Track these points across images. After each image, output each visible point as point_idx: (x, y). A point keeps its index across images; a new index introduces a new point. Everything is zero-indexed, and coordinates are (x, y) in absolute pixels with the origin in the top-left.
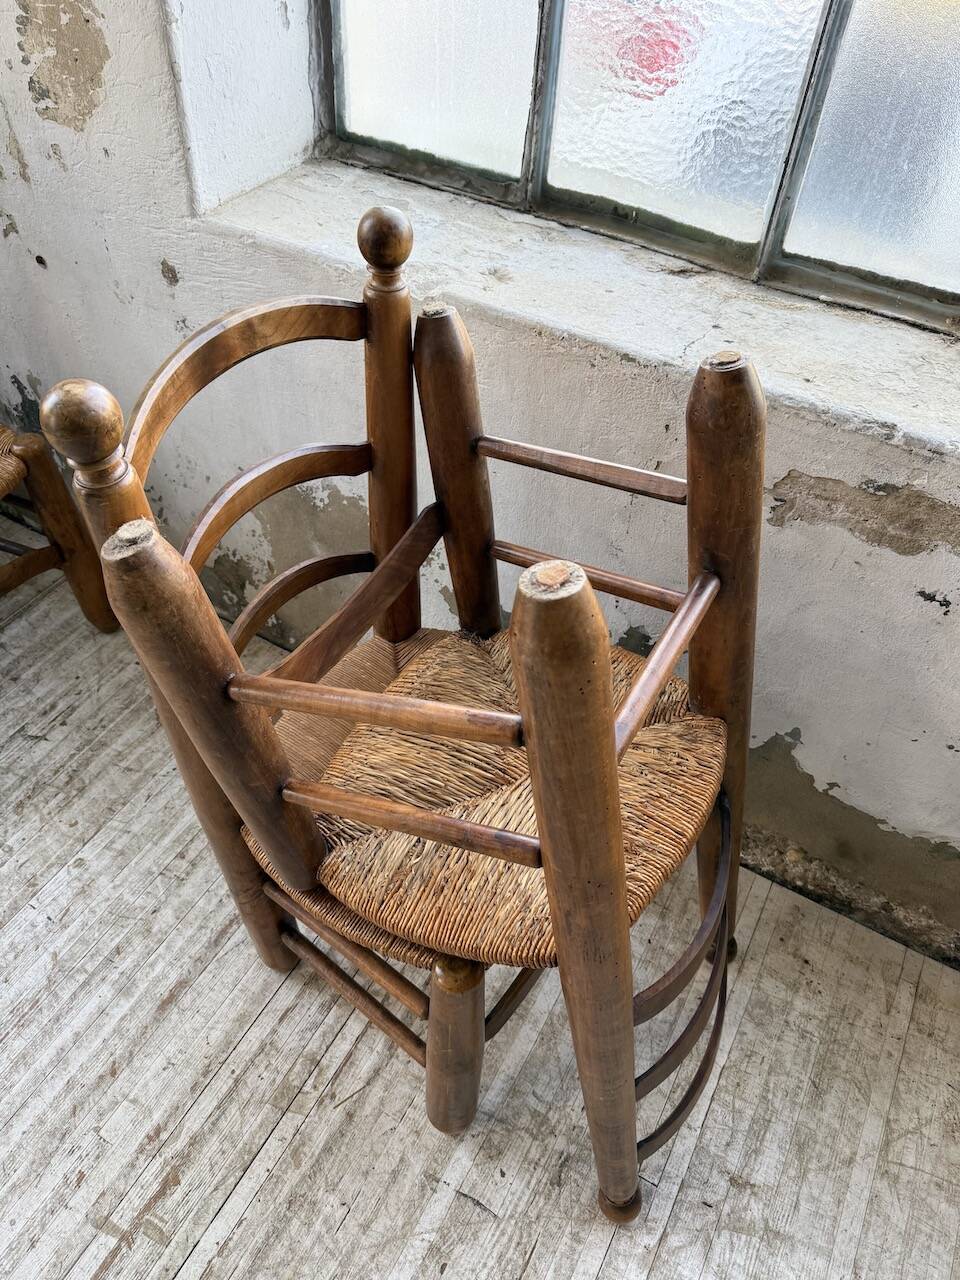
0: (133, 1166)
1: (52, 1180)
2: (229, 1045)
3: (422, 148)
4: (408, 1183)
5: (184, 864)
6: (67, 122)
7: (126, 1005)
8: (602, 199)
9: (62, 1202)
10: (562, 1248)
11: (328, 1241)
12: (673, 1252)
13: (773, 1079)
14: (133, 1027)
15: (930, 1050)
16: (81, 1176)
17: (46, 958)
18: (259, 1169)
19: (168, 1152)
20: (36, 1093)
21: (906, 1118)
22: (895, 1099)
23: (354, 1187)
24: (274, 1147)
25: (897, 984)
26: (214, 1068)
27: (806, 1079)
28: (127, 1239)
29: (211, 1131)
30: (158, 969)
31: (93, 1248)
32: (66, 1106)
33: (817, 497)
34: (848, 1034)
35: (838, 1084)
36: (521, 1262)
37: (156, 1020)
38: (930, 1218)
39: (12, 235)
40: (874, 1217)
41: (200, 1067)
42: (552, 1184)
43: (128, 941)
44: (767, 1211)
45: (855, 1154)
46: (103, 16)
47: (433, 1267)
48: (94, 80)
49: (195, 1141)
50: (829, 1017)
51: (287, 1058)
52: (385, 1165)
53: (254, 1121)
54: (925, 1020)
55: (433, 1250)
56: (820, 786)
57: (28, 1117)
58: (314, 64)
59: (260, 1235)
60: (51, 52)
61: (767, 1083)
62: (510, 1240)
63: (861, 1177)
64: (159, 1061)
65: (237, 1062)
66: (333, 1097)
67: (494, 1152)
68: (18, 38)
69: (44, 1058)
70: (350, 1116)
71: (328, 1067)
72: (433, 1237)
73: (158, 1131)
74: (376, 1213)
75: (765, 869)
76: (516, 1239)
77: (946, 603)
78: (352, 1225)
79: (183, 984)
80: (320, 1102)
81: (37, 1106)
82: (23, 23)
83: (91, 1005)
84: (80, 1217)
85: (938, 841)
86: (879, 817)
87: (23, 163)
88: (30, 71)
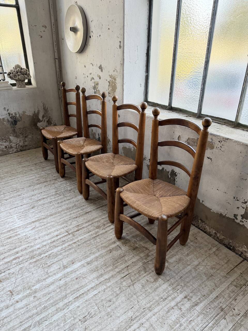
0: (74, 227)
1: (63, 226)
2: (93, 219)
3: (157, 103)
4: (111, 242)
5: (97, 199)
6: (111, 97)
7: (82, 211)
8: (178, 108)
9: (63, 228)
10: (130, 257)
11: (96, 244)
12: (149, 264)
13: (180, 251)
14: (81, 214)
15: (215, 257)
16: (67, 226)
17: (74, 204)
18: (90, 233)
19: (79, 228)
20: (66, 217)
21: (204, 264)
22: (203, 261)
23: (103, 239)
24: (94, 232)
25: (214, 247)
26: (90, 221)
27: (186, 253)
28: (69, 234)
29: (86, 227)
30: (88, 209)
31: (65, 234)
32: (69, 219)
33: (192, 142)
34: (199, 250)
35: (192, 255)
36: (123, 256)
37: (85, 214)
38: (200, 277)
40: (189, 273)
41: (88, 221)
42: (133, 249)
43: (85, 205)
44: (168, 265)
45: (190, 264)
46: (117, 84)
47: (109, 252)
48: (115, 91)
49: (83, 228)
50: (196, 247)
51: (100, 223)
52: (109, 239)
53: (92, 228)
54: (217, 253)
55: (110, 250)
56: (201, 202)
57: (63, 219)
58: (145, 92)
59: (87, 240)
60: (111, 88)
61: (178, 251)
62: (123, 253)
63: (189, 268)
64: (83, 218)
65: (93, 221)
66: (105, 229)
67: (126, 243)
69: (68, 214)
70: (106, 232)
71: (106, 226)
72: (111, 248)
73: (79, 225)
74: (104, 243)
75: (196, 225)
76: (124, 253)
77: (211, 159)
78: (100, 243)
79: (90, 211)
80: (103, 229)
81: (65, 218)
82: (109, 85)
83: (77, 210)
84: (65, 230)
85: (220, 213)
86: (210, 208)
88: (109, 91)
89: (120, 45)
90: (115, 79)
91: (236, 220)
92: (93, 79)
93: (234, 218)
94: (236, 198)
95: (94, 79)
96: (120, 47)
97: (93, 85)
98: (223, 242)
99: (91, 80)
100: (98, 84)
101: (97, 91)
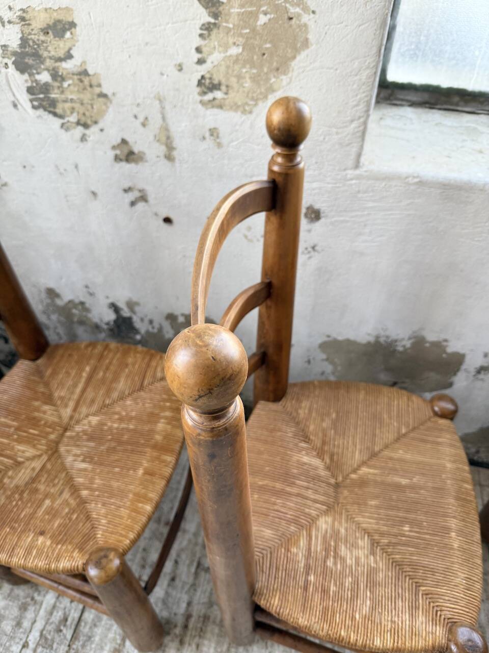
6: (235, 107)
39: (141, 205)
46: (314, 12)
48: (281, 69)
60: (235, 51)
68: (198, 42)
87: (170, 148)
88: (203, 70)
97: (12, 37)
100: (72, 25)
101: (63, 79)
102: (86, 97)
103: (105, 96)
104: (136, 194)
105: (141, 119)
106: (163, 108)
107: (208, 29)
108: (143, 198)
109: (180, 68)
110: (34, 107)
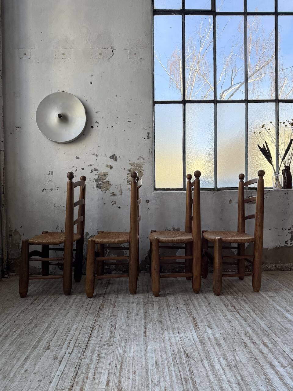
39: (114, 205)
46: (144, 170)
68: (127, 176)
85: (275, 247)
86: (267, 247)
87: (121, 192)
88: (128, 179)
89: (148, 135)
90: (140, 167)
91: (287, 245)
92: (96, 170)
93: (286, 244)
94: (284, 229)
95: (98, 170)
96: (148, 137)
97: (96, 177)
98: (282, 269)
99: (91, 172)
100: (108, 174)
101: (104, 183)
102: (107, 185)
103: (111, 185)
104: (114, 202)
105: (117, 188)
106: (121, 186)
107: (129, 173)
108: (115, 203)
109: (124, 179)
110: (97, 188)
